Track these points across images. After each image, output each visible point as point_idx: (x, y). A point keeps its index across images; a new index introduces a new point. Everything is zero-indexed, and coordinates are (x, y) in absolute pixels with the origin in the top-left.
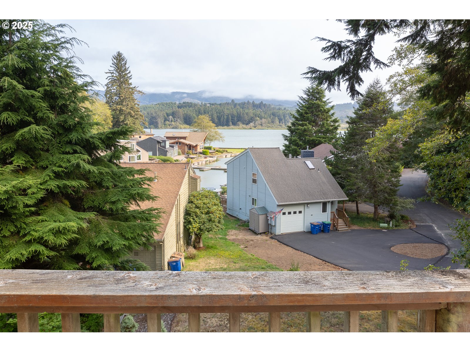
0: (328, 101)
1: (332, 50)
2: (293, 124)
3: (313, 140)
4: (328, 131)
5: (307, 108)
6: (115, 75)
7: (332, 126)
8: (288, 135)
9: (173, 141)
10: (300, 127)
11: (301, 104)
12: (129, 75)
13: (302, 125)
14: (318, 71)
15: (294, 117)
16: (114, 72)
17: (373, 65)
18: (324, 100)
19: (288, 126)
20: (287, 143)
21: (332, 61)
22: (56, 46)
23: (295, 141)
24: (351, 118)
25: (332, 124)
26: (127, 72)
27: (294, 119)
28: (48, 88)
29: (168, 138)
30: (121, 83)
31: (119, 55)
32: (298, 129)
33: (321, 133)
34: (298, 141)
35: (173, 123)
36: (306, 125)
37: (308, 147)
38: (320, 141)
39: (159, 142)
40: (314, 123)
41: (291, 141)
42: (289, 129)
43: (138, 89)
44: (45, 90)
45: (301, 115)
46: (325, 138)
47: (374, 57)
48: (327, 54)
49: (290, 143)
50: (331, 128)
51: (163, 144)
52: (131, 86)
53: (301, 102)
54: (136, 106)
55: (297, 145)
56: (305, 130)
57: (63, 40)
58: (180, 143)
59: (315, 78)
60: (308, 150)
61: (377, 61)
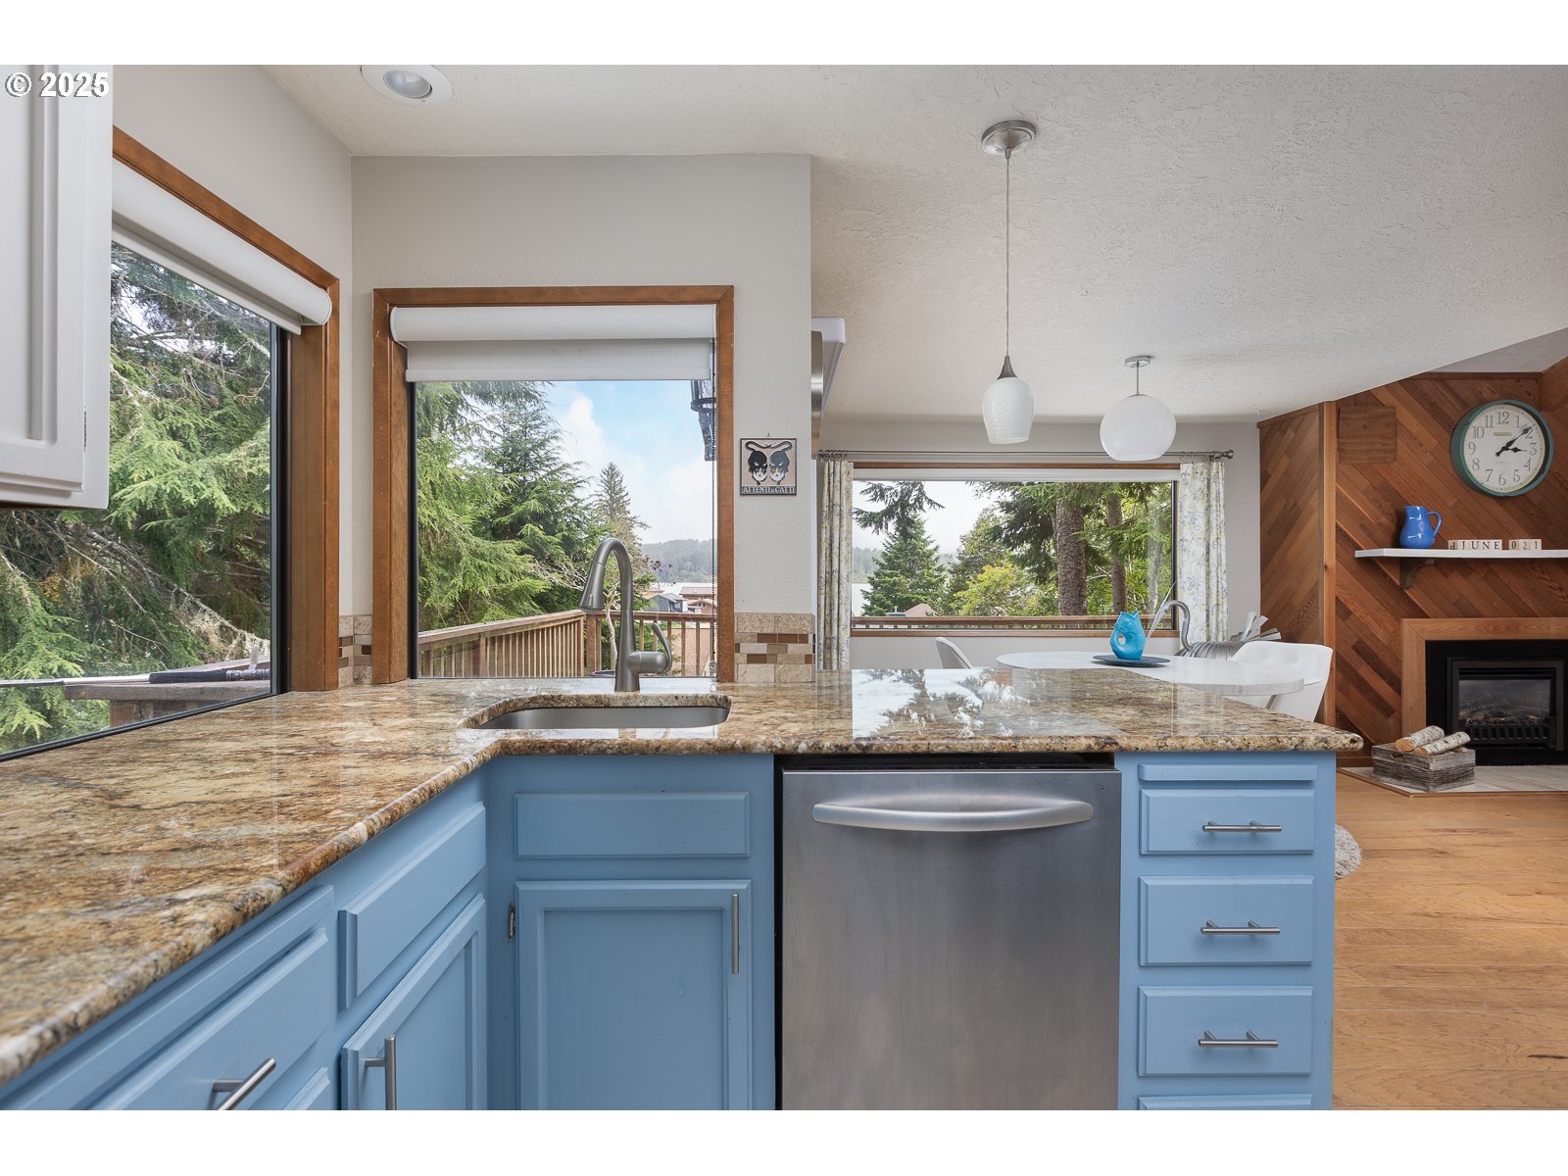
0: (929, 540)
1: (872, 493)
2: (877, 574)
3: (907, 598)
4: (930, 585)
5: (898, 550)
6: (604, 499)
7: (936, 577)
8: (871, 591)
9: (693, 601)
10: (887, 579)
11: (889, 544)
12: (626, 499)
13: (891, 576)
14: (863, 512)
15: (878, 562)
16: (604, 494)
17: (926, 506)
18: (923, 537)
19: (869, 578)
20: (868, 603)
21: (875, 503)
22: (569, 488)
23: (879, 600)
24: (955, 566)
25: (936, 574)
26: (624, 494)
27: (878, 567)
28: (566, 533)
29: (684, 596)
30: (614, 510)
31: (612, 468)
32: (884, 582)
33: (920, 587)
34: (884, 600)
35: (692, 573)
36: (896, 575)
37: (896, 607)
38: (918, 598)
39: (672, 603)
40: (909, 573)
41: (874, 601)
42: (871, 581)
43: (639, 520)
44: (564, 536)
45: (889, 560)
46: (926, 595)
47: (926, 498)
48: (868, 497)
49: (872, 604)
50: (934, 580)
51: (678, 606)
52: (629, 516)
53: (890, 540)
54: (637, 545)
55: (882, 605)
56: (895, 584)
57: (580, 479)
58: (704, 605)
59: (860, 519)
60: (896, 612)
61: (931, 502)
